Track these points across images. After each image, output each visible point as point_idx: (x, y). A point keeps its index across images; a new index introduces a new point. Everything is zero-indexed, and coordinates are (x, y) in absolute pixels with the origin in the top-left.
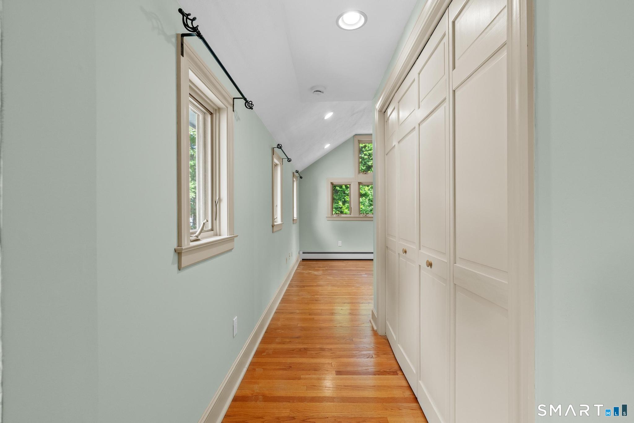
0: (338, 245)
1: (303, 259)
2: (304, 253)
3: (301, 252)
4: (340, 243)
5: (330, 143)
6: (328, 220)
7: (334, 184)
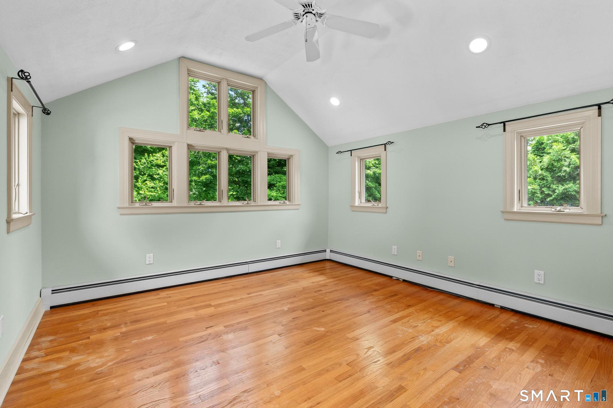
0: (146, 262)
1: (52, 308)
2: (54, 291)
3: (47, 292)
4: (149, 258)
5: (135, 41)
6: (121, 214)
7: (137, 141)
